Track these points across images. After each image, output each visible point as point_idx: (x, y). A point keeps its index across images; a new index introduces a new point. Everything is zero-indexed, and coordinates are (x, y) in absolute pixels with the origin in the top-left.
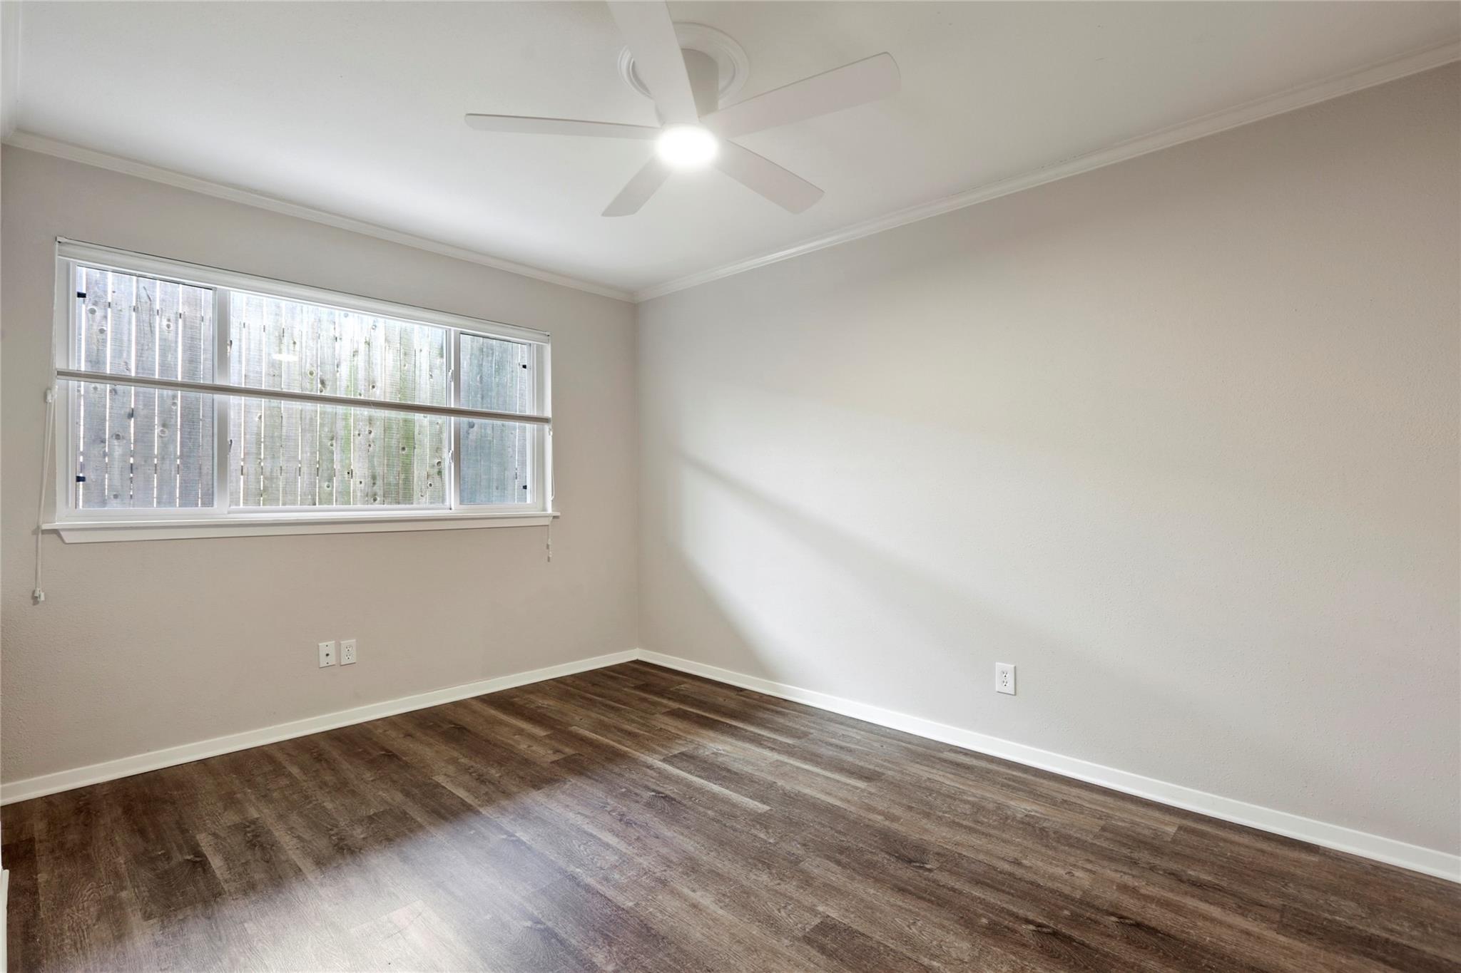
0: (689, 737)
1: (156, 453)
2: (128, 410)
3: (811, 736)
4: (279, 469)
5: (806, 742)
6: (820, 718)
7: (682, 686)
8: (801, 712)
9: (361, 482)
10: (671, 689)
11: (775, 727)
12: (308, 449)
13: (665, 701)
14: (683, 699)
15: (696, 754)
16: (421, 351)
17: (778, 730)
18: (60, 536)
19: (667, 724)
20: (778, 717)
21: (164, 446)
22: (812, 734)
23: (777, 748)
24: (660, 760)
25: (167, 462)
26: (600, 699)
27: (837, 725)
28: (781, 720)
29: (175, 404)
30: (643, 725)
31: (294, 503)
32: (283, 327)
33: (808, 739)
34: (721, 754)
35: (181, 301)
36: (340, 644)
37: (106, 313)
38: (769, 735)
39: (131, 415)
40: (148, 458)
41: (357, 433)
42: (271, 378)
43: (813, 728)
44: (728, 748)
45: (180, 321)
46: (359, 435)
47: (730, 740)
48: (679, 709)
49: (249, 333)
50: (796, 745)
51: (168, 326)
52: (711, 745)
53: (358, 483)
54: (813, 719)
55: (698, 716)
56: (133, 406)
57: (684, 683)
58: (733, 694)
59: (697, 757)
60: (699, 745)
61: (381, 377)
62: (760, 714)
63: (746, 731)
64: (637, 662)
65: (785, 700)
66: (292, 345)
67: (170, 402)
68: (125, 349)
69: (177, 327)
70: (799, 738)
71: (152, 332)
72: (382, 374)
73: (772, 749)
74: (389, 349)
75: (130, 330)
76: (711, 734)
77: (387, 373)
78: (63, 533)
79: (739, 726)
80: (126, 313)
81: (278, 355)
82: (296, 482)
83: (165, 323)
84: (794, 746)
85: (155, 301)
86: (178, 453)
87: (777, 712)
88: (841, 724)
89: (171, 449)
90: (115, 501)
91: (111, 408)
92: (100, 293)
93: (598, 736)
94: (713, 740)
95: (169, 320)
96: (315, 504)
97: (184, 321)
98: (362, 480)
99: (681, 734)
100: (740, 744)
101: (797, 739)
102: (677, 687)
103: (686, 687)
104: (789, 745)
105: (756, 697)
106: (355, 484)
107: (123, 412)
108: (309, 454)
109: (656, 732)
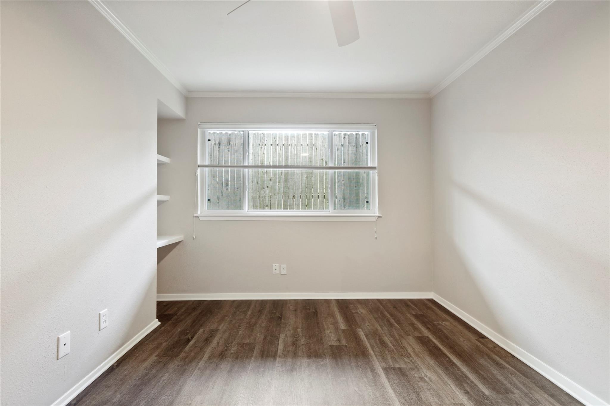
0: (415, 359)
1: (277, 191)
2: (270, 178)
3: (511, 395)
4: (312, 196)
5: (501, 399)
6: (534, 383)
7: (444, 322)
8: (519, 371)
9: (340, 201)
10: (435, 323)
11: (485, 375)
12: (321, 188)
13: (423, 329)
14: (437, 331)
15: (407, 373)
16: (363, 145)
17: (485, 378)
18: (198, 217)
19: (410, 345)
20: (495, 368)
21: (279, 189)
22: (514, 394)
23: (471, 393)
24: (382, 368)
25: (280, 195)
26: (389, 316)
27: (546, 396)
28: (495, 371)
29: (282, 175)
30: (396, 340)
31: (317, 209)
32: (313, 143)
33: (506, 397)
34: (425, 380)
35: (284, 140)
36: (280, 266)
37: (265, 147)
38: (473, 380)
39: (271, 180)
40: (274, 193)
41: (338, 181)
42: (310, 163)
43: (517, 388)
44: (434, 377)
45: (283, 147)
46: (339, 182)
47: (440, 372)
48: (428, 337)
49: (303, 147)
50: (491, 398)
51: (280, 149)
52: (425, 371)
53: (339, 201)
54: (526, 381)
55: (436, 347)
56: (271, 177)
57: (448, 321)
58: (473, 338)
59: (407, 376)
60: (417, 368)
61: (347, 158)
62: (483, 361)
63: (459, 369)
64: (432, 301)
65: (513, 356)
66: (316, 150)
67: (280, 174)
68: (269, 158)
69: (282, 149)
70: (499, 392)
71: (276, 152)
72: (347, 157)
73: (467, 393)
74: (350, 146)
75: (270, 152)
76: (432, 362)
77: (349, 156)
78: (199, 217)
79: (457, 363)
80: (269, 146)
81: (305, 154)
82: (317, 201)
83: (279, 148)
84: (487, 398)
85: (277, 141)
86: (283, 191)
87: (497, 363)
88: (552, 396)
89: (281, 190)
90: (267, 208)
91: (266, 177)
92: (263, 141)
93: (365, 339)
94: (429, 368)
95: (280, 147)
96: (323, 209)
97: (284, 146)
98: (340, 200)
99: (413, 355)
100: (446, 378)
101: (495, 393)
102: (440, 322)
103: (446, 324)
104: (484, 394)
105: (490, 346)
106: (337, 201)
107: (269, 179)
108: (321, 190)
109: (399, 348)
